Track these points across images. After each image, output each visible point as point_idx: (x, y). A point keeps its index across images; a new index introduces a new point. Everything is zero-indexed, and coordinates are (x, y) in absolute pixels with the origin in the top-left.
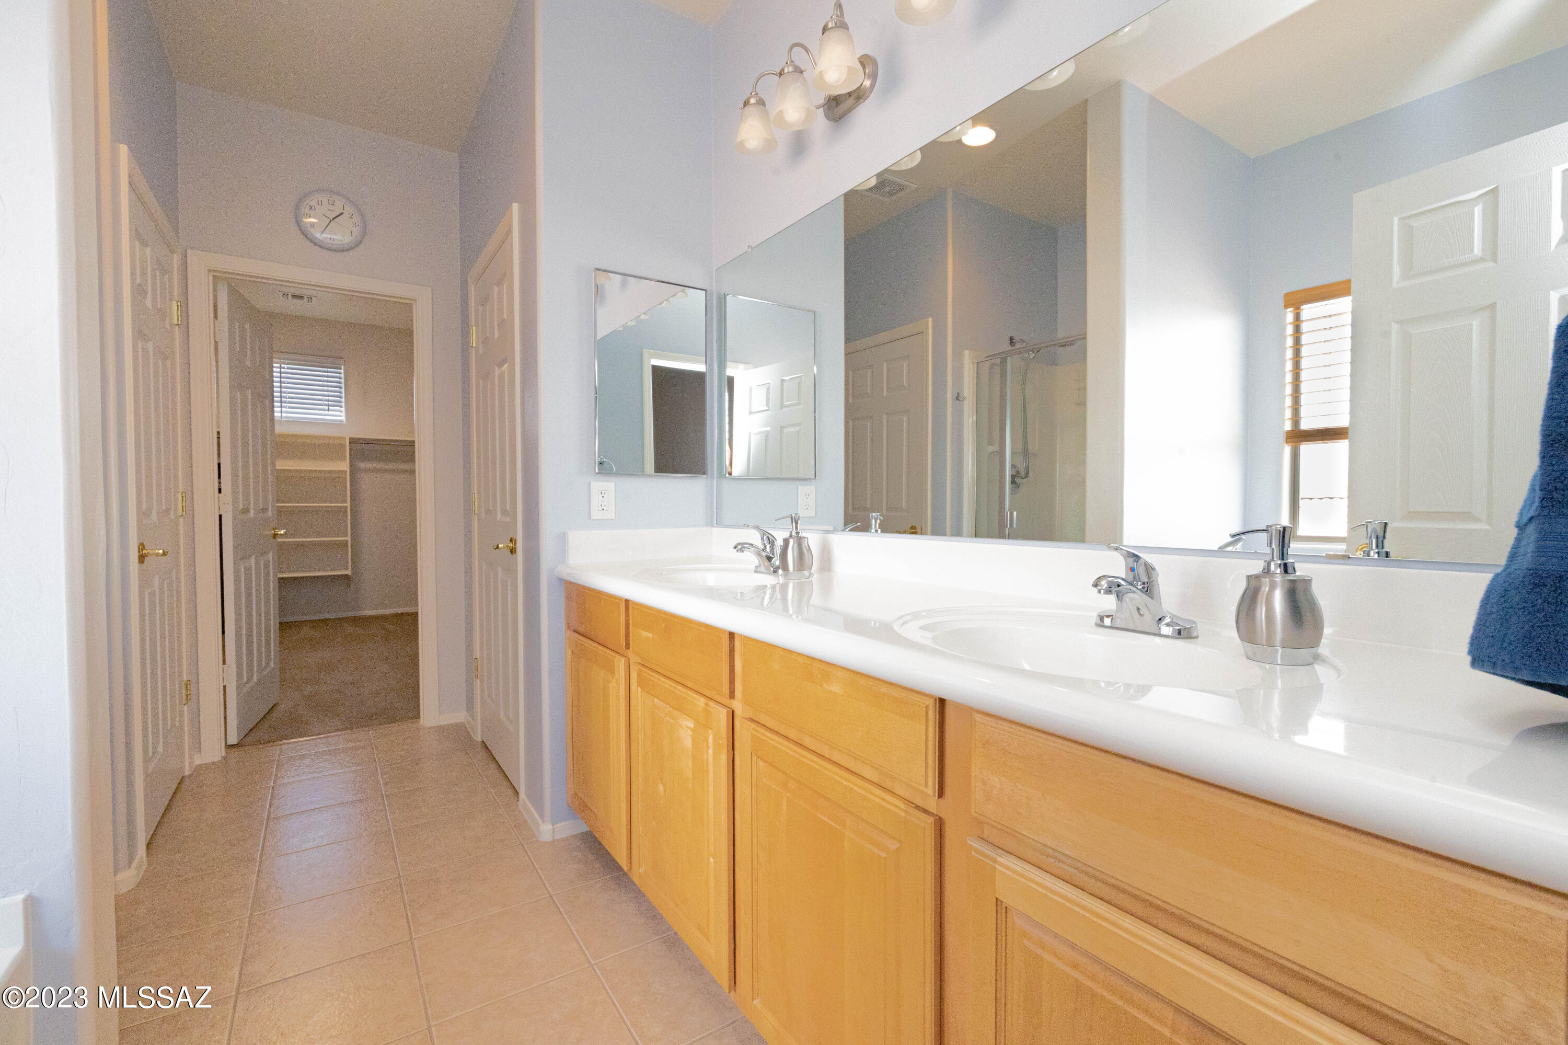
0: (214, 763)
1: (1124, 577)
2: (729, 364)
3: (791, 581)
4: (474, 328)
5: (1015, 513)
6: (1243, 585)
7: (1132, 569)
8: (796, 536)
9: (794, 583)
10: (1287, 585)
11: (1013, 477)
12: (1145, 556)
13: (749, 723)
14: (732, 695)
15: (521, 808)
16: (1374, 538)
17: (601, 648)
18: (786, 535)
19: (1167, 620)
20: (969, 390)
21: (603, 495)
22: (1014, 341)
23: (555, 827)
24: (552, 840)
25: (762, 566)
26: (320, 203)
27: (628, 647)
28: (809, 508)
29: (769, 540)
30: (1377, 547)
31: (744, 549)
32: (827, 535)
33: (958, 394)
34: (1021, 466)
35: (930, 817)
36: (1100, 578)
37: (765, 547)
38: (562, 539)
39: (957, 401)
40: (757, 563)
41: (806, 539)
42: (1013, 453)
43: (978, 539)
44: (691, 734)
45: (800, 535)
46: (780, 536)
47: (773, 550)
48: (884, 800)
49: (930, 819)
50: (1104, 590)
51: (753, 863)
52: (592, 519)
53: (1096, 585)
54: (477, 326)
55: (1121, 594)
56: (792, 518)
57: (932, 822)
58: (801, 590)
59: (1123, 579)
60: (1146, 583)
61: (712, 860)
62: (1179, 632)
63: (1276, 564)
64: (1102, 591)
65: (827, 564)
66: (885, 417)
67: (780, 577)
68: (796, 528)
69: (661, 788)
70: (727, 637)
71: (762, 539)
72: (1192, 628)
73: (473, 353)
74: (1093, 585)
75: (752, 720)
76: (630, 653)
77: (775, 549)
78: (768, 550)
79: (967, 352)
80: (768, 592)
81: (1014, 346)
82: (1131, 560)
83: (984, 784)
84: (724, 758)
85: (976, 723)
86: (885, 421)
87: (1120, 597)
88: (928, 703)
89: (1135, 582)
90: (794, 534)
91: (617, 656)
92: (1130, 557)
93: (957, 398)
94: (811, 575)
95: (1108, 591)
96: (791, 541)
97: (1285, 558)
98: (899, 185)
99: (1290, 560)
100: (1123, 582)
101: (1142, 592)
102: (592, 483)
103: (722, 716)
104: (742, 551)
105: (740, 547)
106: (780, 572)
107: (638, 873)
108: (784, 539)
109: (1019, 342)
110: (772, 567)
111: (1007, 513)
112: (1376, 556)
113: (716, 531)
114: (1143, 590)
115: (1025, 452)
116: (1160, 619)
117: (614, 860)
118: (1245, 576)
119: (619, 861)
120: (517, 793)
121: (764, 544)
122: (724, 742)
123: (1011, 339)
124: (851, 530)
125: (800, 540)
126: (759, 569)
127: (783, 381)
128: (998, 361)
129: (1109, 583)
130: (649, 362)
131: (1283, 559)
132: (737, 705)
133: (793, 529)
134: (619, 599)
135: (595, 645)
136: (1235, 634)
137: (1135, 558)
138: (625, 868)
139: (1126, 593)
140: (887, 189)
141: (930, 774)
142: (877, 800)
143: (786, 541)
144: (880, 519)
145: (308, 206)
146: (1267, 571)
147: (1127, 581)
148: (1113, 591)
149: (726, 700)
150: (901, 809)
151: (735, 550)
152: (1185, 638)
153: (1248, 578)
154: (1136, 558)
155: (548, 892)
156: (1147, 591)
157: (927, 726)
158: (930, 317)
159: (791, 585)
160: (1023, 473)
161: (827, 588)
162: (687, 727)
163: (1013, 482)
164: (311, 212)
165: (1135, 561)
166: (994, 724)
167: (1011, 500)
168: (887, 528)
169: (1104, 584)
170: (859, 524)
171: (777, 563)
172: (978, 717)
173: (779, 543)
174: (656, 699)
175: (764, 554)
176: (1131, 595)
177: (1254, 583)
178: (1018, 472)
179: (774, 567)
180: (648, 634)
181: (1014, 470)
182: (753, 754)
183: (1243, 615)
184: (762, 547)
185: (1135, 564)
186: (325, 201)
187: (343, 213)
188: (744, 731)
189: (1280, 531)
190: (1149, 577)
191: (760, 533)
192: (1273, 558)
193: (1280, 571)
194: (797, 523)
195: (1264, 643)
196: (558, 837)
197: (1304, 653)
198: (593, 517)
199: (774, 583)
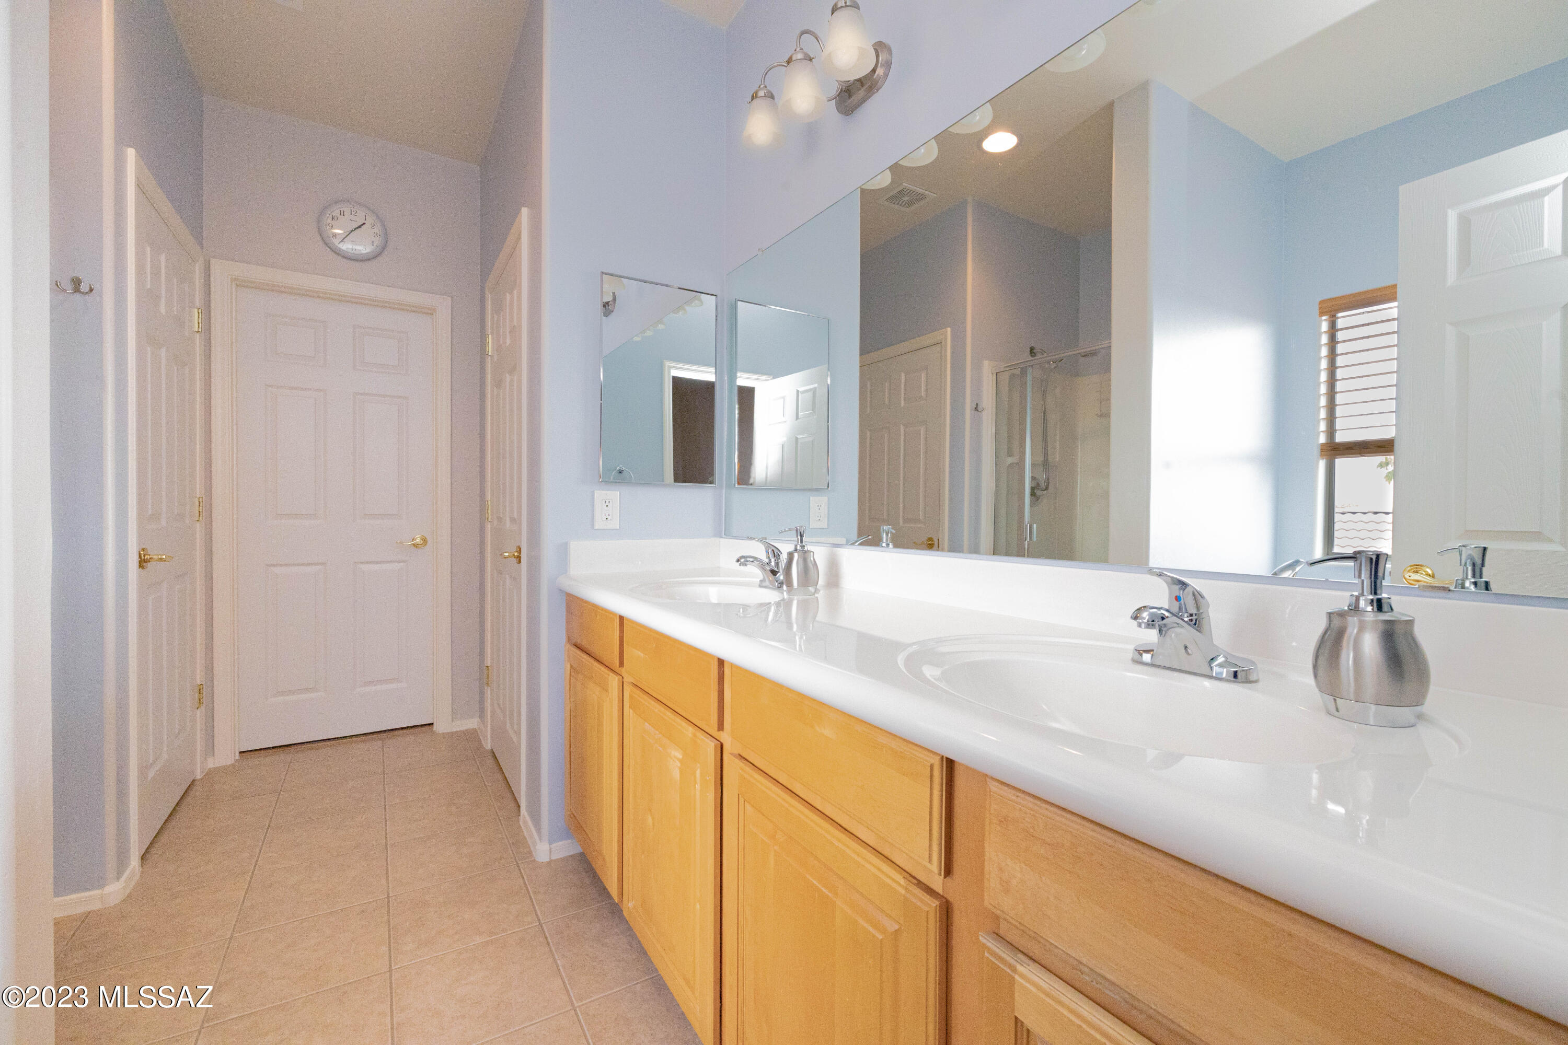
0: (225, 767)
1: (1167, 608)
2: (739, 374)
3: (796, 597)
4: (490, 336)
5: (1035, 525)
6: (1322, 624)
7: (1177, 599)
8: (801, 549)
9: (798, 601)
10: (1381, 627)
11: (1033, 489)
12: (1194, 583)
13: (737, 761)
14: (721, 727)
15: (521, 823)
16: (1470, 566)
17: (596, 664)
18: (791, 548)
19: (1221, 659)
20: (988, 401)
21: (607, 504)
22: (1035, 351)
23: (552, 846)
24: (548, 860)
25: (767, 580)
26: (343, 214)
27: (621, 664)
28: (821, 519)
29: (774, 552)
30: (1474, 576)
31: (747, 563)
32: (835, 549)
33: (977, 404)
34: (1041, 478)
35: (934, 900)
36: (1139, 609)
37: (770, 560)
38: (564, 550)
39: (976, 412)
40: (761, 577)
41: (812, 553)
42: (1033, 465)
43: (996, 557)
44: (679, 765)
45: (806, 549)
46: (785, 548)
47: (778, 565)
48: (879, 870)
49: (934, 903)
50: (1145, 623)
51: (739, 918)
52: (595, 528)
53: (1135, 618)
54: (492, 334)
55: (1164, 629)
56: (797, 530)
57: (937, 906)
58: (805, 607)
59: (1167, 611)
60: (1194, 615)
61: (698, 906)
62: (1235, 675)
63: (1366, 600)
64: (1143, 625)
65: (834, 580)
66: (902, 427)
67: (785, 593)
68: (802, 541)
69: (650, 820)
70: (716, 663)
71: (767, 552)
72: (1251, 671)
73: (489, 360)
74: (1132, 617)
75: (741, 757)
76: (623, 671)
77: (780, 563)
78: (773, 563)
79: (986, 363)
80: (773, 609)
81: (1034, 356)
82: (1177, 587)
83: (1001, 870)
84: (711, 796)
85: (991, 793)
86: (902, 431)
87: (1164, 632)
88: (932, 761)
89: (1180, 614)
90: (798, 547)
91: (611, 674)
92: (1175, 584)
93: (976, 409)
94: (816, 591)
95: (1151, 624)
96: (796, 555)
97: (1378, 592)
98: (918, 194)
99: (1384, 595)
100: (1167, 614)
101: (1189, 625)
102: (595, 491)
103: (710, 747)
104: (745, 564)
105: (743, 560)
106: (785, 587)
107: (629, 906)
108: (788, 553)
109: (1039, 352)
110: (777, 582)
111: (1026, 526)
112: (1472, 588)
113: (724, 541)
114: (1191, 623)
115: (1046, 463)
116: (1213, 659)
117: (605, 889)
118: (1325, 613)
119: (609, 889)
120: (519, 806)
121: (769, 557)
122: (711, 778)
123: (1032, 349)
124: (861, 544)
125: (805, 555)
126: (764, 584)
127: (798, 391)
128: (1018, 372)
129: (1151, 615)
130: (669, 372)
131: (1375, 593)
132: (725, 737)
133: (798, 543)
134: (612, 613)
135: (592, 661)
136: (1311, 681)
137: (1181, 586)
138: (616, 899)
139: (1171, 628)
140: (906, 199)
141: (935, 848)
142: (874, 870)
143: (791, 555)
144: (891, 533)
145: (331, 216)
146: (1355, 608)
147: (1171, 613)
148: (1157, 625)
149: (713, 731)
150: (900, 885)
151: (738, 564)
152: (1243, 682)
153: (1330, 617)
154: (1183, 585)
155: (539, 920)
156: (1195, 624)
157: (931, 789)
158: (949, 327)
159: (795, 603)
160: (1043, 485)
161: (834, 604)
162: (675, 757)
163: (1033, 494)
164: (333, 222)
165: (1180, 589)
166: (1014, 798)
167: (1031, 512)
168: (901, 542)
169: (1145, 615)
170: (870, 537)
171: (782, 578)
172: (994, 787)
173: (784, 557)
174: (646, 724)
175: (768, 568)
176: (1178, 630)
177: (1337, 622)
178: (1038, 484)
179: (778, 582)
180: (640, 653)
181: (1033, 482)
182: (740, 795)
183: (1322, 661)
184: (767, 561)
185: (1181, 592)
186: (347, 211)
187: (364, 224)
188: (732, 767)
189: (1371, 559)
190: (1198, 608)
191: (765, 546)
192: (1363, 592)
193: (1373, 609)
194: (802, 536)
195: (1352, 697)
196: (554, 858)
197: (1406, 713)
198: (597, 527)
199: (778, 599)
